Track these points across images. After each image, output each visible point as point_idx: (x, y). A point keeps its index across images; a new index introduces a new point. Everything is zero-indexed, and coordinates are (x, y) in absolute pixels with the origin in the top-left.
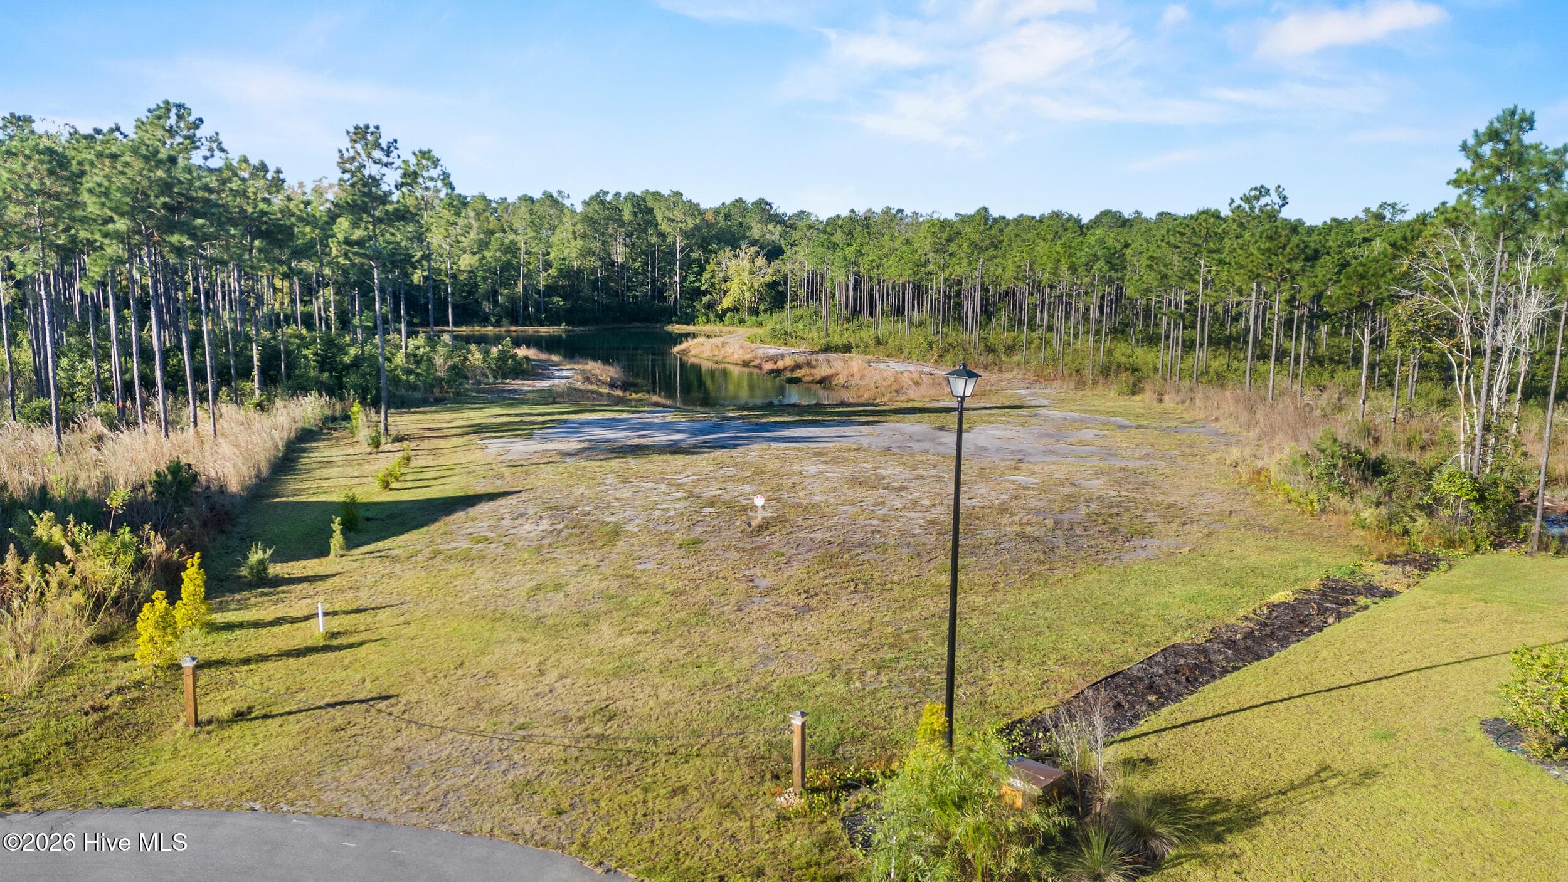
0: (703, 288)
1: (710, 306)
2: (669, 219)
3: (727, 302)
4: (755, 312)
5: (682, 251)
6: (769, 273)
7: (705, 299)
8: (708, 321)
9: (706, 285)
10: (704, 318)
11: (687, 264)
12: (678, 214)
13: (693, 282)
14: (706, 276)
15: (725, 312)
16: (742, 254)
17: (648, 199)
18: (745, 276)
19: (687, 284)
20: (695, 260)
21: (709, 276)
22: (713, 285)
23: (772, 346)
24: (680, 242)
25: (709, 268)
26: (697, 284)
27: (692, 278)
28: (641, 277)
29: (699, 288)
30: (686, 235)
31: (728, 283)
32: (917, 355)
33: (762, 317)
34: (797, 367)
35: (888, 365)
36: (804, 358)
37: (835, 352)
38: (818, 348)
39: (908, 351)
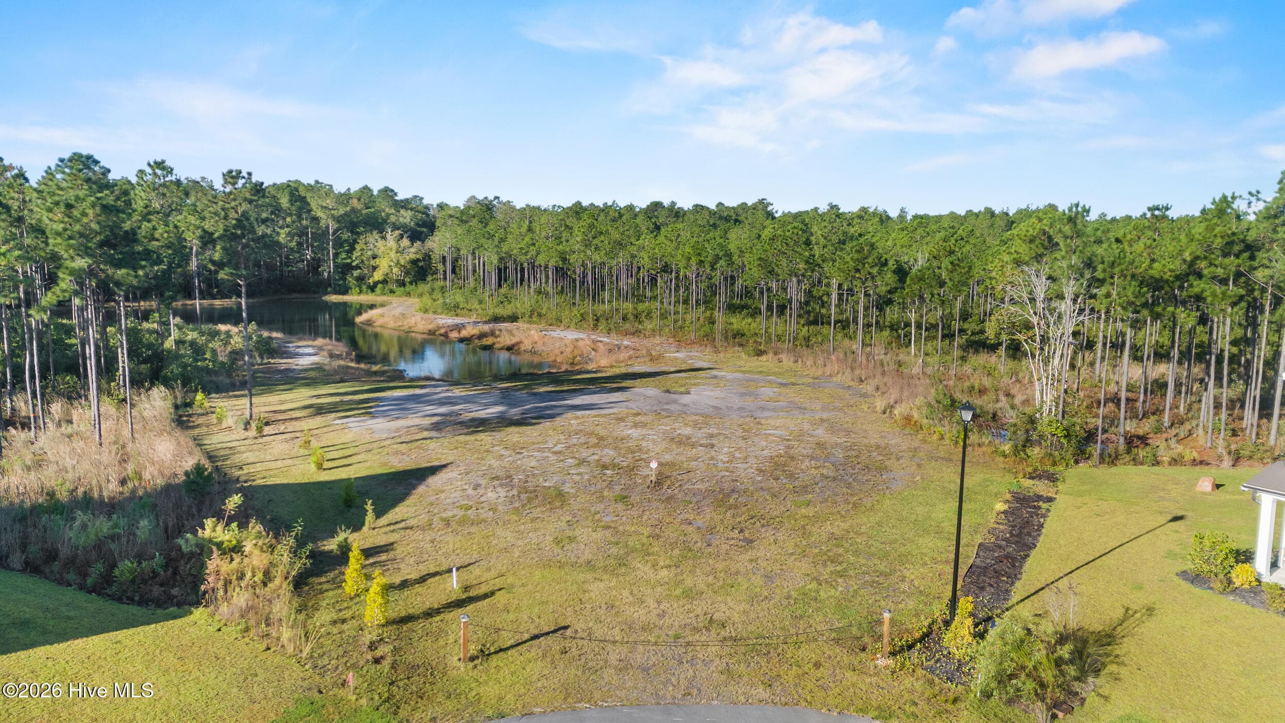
0: (354, 264)
1: (361, 279)
2: (322, 207)
3: (378, 276)
4: (402, 284)
5: (334, 234)
6: (413, 251)
7: (356, 273)
8: (361, 292)
9: (357, 262)
10: (357, 289)
11: (339, 243)
12: (329, 202)
13: (345, 259)
14: (356, 254)
15: (376, 284)
16: (388, 236)
17: (300, 189)
18: (393, 255)
19: (339, 260)
20: (346, 241)
21: (359, 254)
22: (362, 261)
23: (443, 316)
24: (333, 226)
25: (358, 247)
26: (349, 261)
27: (344, 255)
28: (297, 255)
29: (350, 264)
30: (338, 220)
31: (377, 260)
32: (573, 324)
33: (409, 288)
34: (482, 336)
35: (557, 333)
36: (486, 328)
37: (504, 321)
38: (487, 318)
39: (566, 321)
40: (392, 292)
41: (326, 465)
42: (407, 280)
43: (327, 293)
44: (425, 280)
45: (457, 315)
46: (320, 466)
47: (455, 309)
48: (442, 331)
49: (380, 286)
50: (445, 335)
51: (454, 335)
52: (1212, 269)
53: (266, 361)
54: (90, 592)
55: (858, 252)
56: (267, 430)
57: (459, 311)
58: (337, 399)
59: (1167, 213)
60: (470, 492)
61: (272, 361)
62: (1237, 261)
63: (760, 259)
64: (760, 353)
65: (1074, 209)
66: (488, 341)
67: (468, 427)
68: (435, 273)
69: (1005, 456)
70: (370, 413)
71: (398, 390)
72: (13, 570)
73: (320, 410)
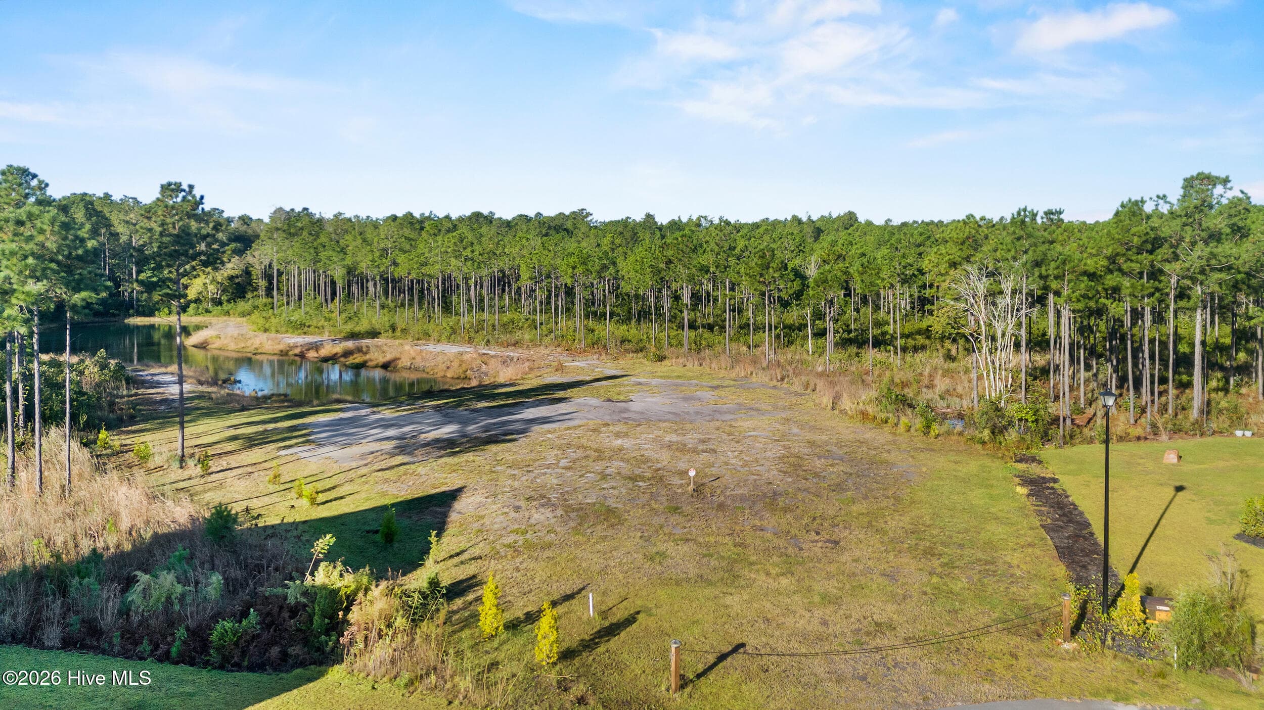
2: (125, 222)
3: (190, 295)
4: (219, 302)
5: (139, 249)
6: (231, 267)
8: (170, 313)
10: (166, 310)
11: (143, 261)
12: (133, 216)
13: (150, 277)
15: (188, 303)
19: (144, 280)
24: (137, 242)
26: (155, 279)
27: (148, 273)
32: (443, 337)
33: (226, 306)
34: (347, 353)
35: (431, 348)
36: (350, 344)
37: (363, 338)
38: (343, 335)
39: (435, 335)
40: (207, 311)
41: (321, 498)
42: (224, 298)
43: (130, 316)
44: (244, 297)
45: (305, 333)
46: (313, 502)
47: (301, 327)
48: (297, 351)
49: (193, 305)
50: (302, 356)
51: (312, 354)
52: (1129, 264)
53: (134, 391)
54: (177, 663)
55: (760, 257)
56: (214, 465)
57: (306, 329)
58: (260, 428)
59: (1062, 216)
60: (513, 514)
61: (140, 391)
62: (1151, 257)
63: (651, 266)
64: (661, 358)
65: (1022, 213)
66: (358, 359)
67: (440, 448)
68: (256, 289)
69: (983, 443)
70: (312, 441)
71: (321, 415)
72: (51, 648)
73: (252, 442)
